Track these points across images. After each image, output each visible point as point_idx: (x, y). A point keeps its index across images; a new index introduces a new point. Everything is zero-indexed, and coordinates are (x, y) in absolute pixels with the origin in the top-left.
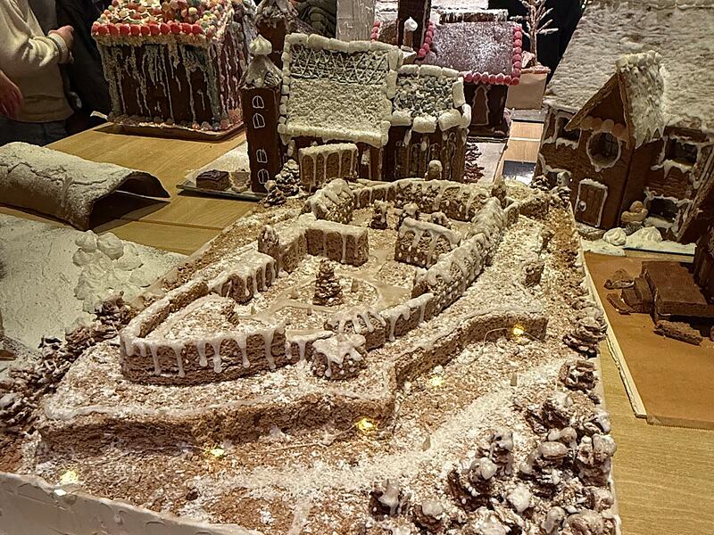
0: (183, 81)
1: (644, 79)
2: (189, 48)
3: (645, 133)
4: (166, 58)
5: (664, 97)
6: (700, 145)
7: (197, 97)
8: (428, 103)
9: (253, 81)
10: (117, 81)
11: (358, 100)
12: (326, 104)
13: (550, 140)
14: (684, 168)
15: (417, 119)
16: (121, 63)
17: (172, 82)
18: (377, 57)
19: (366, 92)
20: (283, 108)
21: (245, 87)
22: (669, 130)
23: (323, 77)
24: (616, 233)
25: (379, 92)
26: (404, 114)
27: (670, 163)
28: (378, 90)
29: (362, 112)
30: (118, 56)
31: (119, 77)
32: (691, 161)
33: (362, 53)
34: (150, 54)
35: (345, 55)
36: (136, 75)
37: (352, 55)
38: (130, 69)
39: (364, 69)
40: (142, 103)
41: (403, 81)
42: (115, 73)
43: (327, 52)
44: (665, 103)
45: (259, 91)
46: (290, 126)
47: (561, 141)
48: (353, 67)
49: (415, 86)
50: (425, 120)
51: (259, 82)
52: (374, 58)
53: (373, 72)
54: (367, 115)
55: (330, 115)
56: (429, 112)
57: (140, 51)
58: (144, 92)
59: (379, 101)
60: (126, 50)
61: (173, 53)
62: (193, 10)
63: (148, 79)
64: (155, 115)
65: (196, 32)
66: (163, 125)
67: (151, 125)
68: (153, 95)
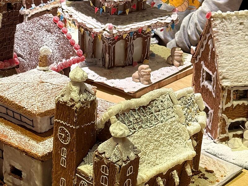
8: (188, 115)
9: (128, 157)
11: (167, 134)
12: (151, 147)
13: (229, 105)
18: (164, 100)
19: (169, 126)
21: (124, 165)
23: (139, 128)
25: (176, 123)
28: (174, 122)
29: (173, 141)
33: (153, 101)
35: (144, 107)
37: (148, 105)
39: (159, 111)
45: (132, 162)
48: (152, 113)
51: (132, 156)
52: (162, 101)
53: (166, 111)
54: (177, 141)
55: (157, 153)
59: (179, 128)
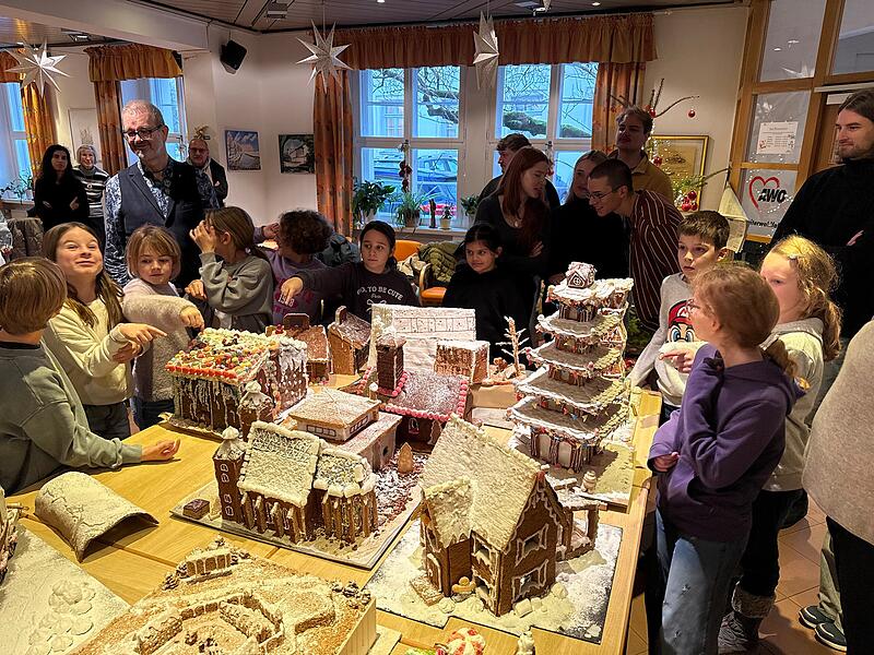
0: (221, 403)
1: (450, 500)
2: (226, 385)
3: (450, 538)
4: (211, 389)
5: (472, 508)
6: (490, 551)
7: (230, 415)
8: (339, 477)
9: (222, 455)
10: (179, 396)
11: (291, 471)
12: (271, 471)
14: (487, 562)
15: (332, 486)
16: (183, 386)
17: (214, 404)
18: (306, 444)
19: (297, 467)
20: (243, 471)
21: (216, 458)
22: (472, 533)
23: (273, 451)
25: (305, 468)
26: (323, 483)
27: (479, 556)
29: (292, 480)
30: (182, 383)
31: (182, 394)
32: (488, 558)
33: (299, 439)
34: (201, 385)
35: (288, 439)
36: (191, 396)
37: (292, 439)
38: (188, 392)
39: (298, 450)
40: (193, 414)
41: (325, 459)
42: (179, 391)
43: (278, 435)
44: (472, 512)
45: (225, 462)
48: (292, 448)
49: (332, 464)
50: (335, 489)
51: (225, 457)
53: (303, 454)
54: (296, 482)
55: (273, 479)
56: (340, 482)
57: (195, 383)
58: (195, 408)
60: (187, 381)
61: (216, 386)
62: (235, 359)
63: (198, 400)
64: (201, 421)
65: (232, 376)
66: (205, 430)
67: (197, 429)
68: (201, 410)
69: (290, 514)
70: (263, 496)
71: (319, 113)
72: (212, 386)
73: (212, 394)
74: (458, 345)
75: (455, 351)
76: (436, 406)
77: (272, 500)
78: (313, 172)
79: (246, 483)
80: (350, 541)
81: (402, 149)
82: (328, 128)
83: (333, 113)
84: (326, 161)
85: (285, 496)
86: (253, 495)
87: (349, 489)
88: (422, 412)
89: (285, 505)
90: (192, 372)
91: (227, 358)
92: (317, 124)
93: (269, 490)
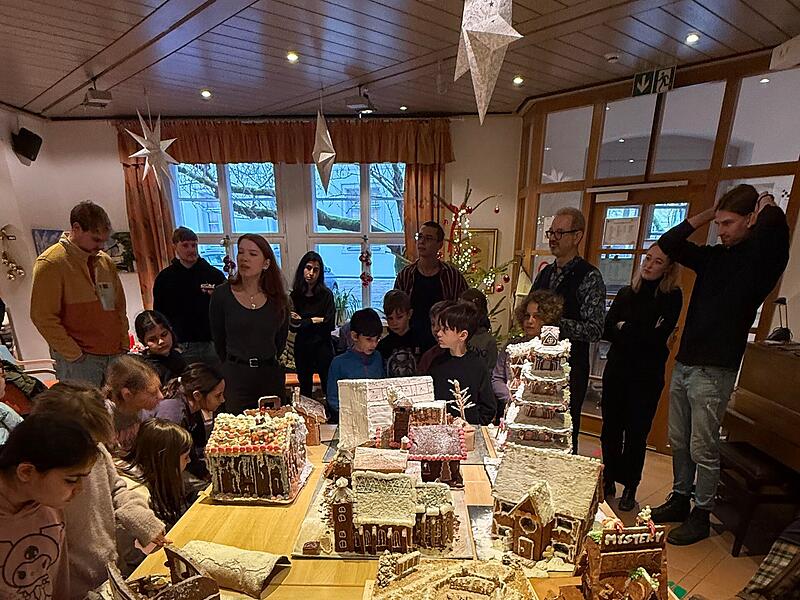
0: (266, 473)
2: (270, 457)
3: (546, 519)
4: (255, 463)
5: (551, 499)
6: (572, 522)
7: (274, 482)
8: (433, 501)
9: (340, 500)
10: (218, 474)
11: (396, 503)
13: (498, 513)
14: (568, 531)
15: (429, 510)
16: (223, 465)
17: (258, 475)
19: (401, 499)
20: (354, 510)
21: (335, 503)
22: (556, 515)
23: (375, 492)
24: (541, 564)
26: (421, 508)
27: (560, 529)
28: (407, 498)
29: (399, 509)
30: (221, 462)
31: (220, 472)
32: (570, 528)
33: (395, 479)
34: (245, 461)
35: (386, 481)
36: (234, 472)
37: (390, 480)
38: (230, 468)
39: (397, 487)
40: (236, 487)
41: (419, 490)
42: (217, 470)
43: (376, 479)
44: (552, 503)
46: (360, 519)
47: (504, 513)
48: (391, 486)
49: (425, 493)
50: (433, 511)
51: (343, 501)
52: (403, 482)
53: (403, 489)
54: (403, 511)
55: (381, 511)
56: (434, 506)
57: (237, 460)
58: (238, 481)
59: (408, 503)
60: (228, 459)
61: (260, 460)
62: (271, 434)
63: (242, 473)
64: (247, 492)
65: (276, 449)
66: (251, 499)
67: (242, 499)
68: (245, 481)
69: (404, 533)
70: (377, 525)
71: (133, 210)
72: (255, 461)
73: (256, 467)
74: (428, 405)
75: (425, 410)
76: (444, 450)
77: (386, 527)
78: (133, 271)
79: (361, 518)
80: (443, 547)
81: (225, 244)
82: (146, 226)
83: (150, 210)
84: (147, 259)
85: (398, 522)
86: (368, 527)
87: (444, 508)
88: (436, 456)
89: (398, 529)
90: (235, 450)
91: (264, 434)
92: (133, 222)
93: (382, 520)
